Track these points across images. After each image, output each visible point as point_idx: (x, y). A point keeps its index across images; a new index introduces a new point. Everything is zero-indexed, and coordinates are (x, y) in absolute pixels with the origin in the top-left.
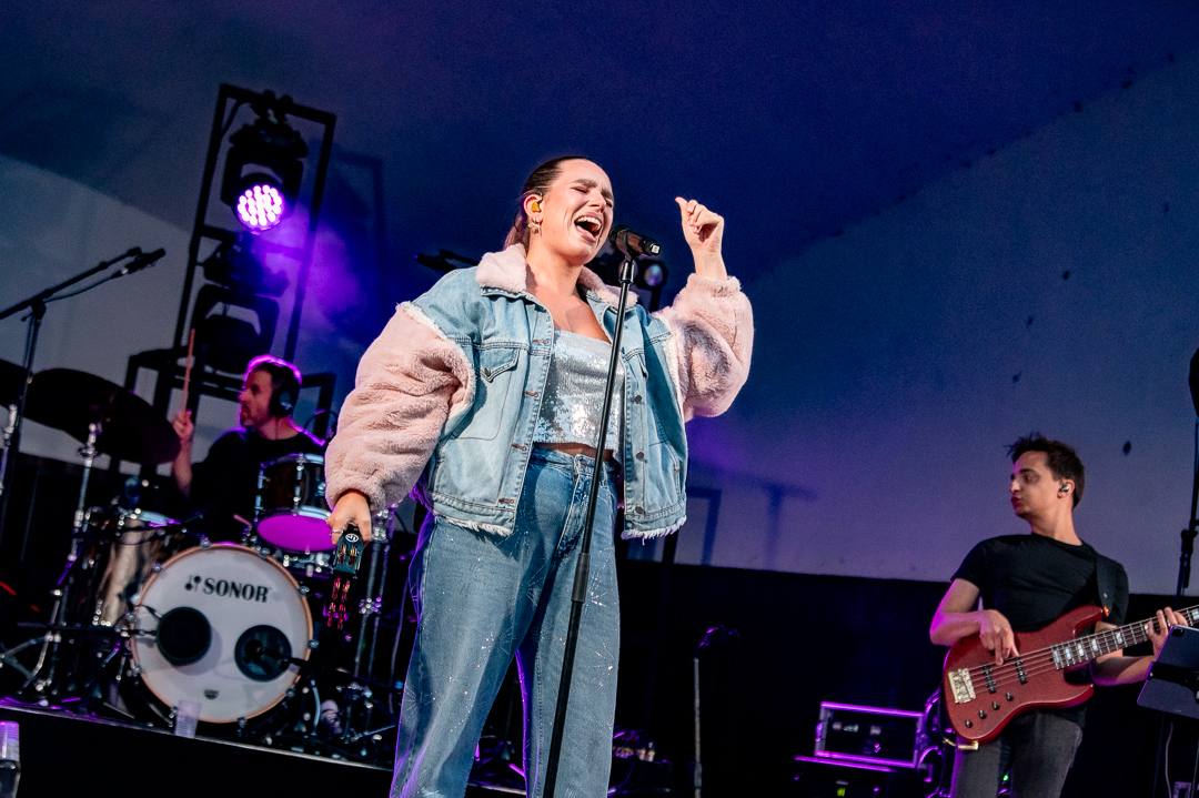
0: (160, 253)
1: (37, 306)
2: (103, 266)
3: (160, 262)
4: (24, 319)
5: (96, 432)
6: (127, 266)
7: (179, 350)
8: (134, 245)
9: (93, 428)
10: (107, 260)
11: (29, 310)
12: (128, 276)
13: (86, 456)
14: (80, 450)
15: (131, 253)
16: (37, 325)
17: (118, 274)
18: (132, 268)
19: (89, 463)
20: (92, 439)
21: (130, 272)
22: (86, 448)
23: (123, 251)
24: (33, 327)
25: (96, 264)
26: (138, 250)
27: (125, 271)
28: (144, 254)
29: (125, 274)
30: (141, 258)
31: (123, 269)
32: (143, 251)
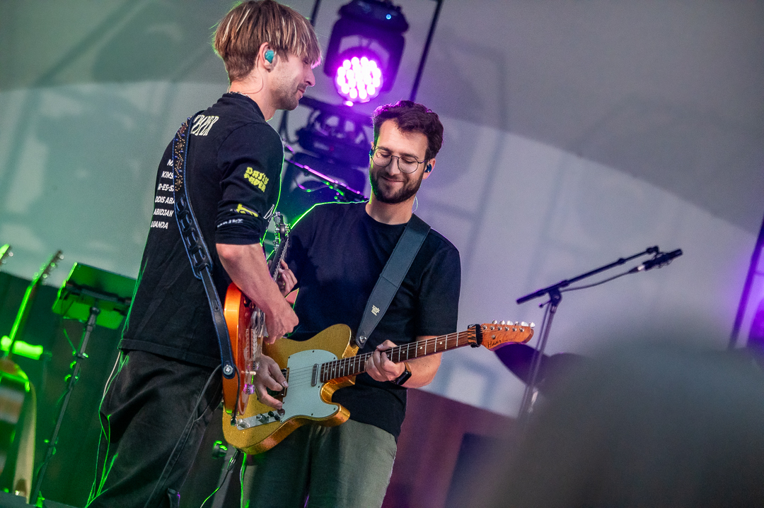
0: (677, 253)
1: (554, 293)
2: (621, 261)
3: (676, 261)
4: (541, 306)
6: (644, 263)
8: (652, 245)
10: (625, 256)
11: (546, 297)
12: (644, 272)
15: (649, 251)
16: (552, 312)
17: (635, 270)
18: (649, 265)
21: (646, 268)
23: (644, 249)
24: (548, 313)
25: (616, 260)
26: (656, 249)
27: (641, 268)
28: (661, 253)
29: (642, 270)
30: (659, 256)
31: (640, 266)
32: (661, 250)
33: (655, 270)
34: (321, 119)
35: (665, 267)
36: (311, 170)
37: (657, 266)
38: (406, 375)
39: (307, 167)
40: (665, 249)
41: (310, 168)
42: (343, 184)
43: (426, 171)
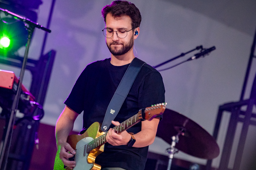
0: (213, 49)
2: (183, 55)
3: (212, 53)
5: (176, 140)
6: (195, 55)
7: (242, 102)
8: (199, 45)
9: (174, 138)
10: (184, 52)
12: (196, 60)
13: (170, 153)
14: (167, 149)
15: (198, 48)
17: (190, 59)
18: (197, 56)
19: (171, 156)
20: (174, 144)
21: (197, 58)
22: (170, 148)
23: (194, 47)
25: (179, 54)
26: (201, 47)
27: (193, 58)
28: (204, 49)
29: (194, 59)
30: (203, 51)
31: (193, 56)
32: (204, 47)
33: (201, 58)
35: (206, 57)
36: (9, 12)
37: (202, 57)
38: (133, 141)
39: (6, 11)
40: (207, 46)
41: (9, 11)
42: (28, 19)
43: (135, 35)
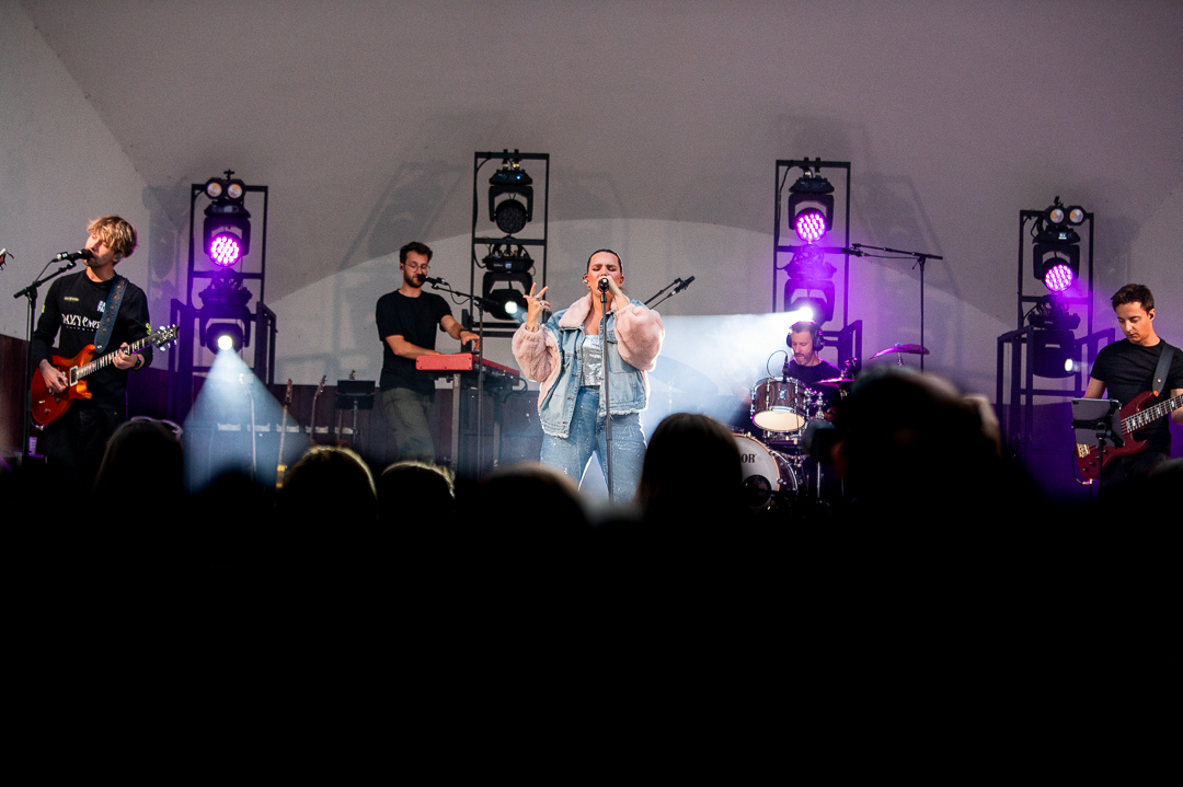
0: (692, 279)
2: (661, 292)
3: (692, 283)
6: (675, 290)
8: (677, 278)
10: (663, 288)
15: (676, 282)
17: (670, 295)
18: (677, 290)
23: (672, 282)
26: (679, 280)
28: (683, 281)
29: (674, 294)
30: (681, 284)
31: (672, 292)
33: (681, 292)
34: (497, 248)
35: (687, 289)
37: (682, 290)
40: (684, 279)
